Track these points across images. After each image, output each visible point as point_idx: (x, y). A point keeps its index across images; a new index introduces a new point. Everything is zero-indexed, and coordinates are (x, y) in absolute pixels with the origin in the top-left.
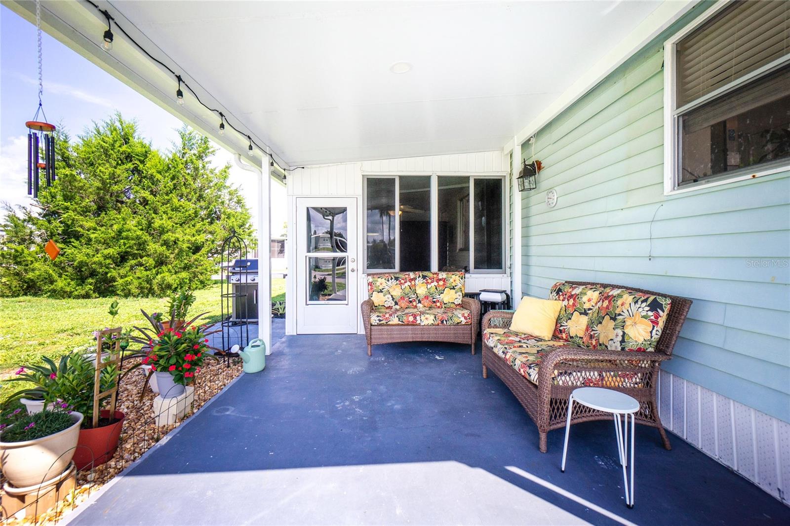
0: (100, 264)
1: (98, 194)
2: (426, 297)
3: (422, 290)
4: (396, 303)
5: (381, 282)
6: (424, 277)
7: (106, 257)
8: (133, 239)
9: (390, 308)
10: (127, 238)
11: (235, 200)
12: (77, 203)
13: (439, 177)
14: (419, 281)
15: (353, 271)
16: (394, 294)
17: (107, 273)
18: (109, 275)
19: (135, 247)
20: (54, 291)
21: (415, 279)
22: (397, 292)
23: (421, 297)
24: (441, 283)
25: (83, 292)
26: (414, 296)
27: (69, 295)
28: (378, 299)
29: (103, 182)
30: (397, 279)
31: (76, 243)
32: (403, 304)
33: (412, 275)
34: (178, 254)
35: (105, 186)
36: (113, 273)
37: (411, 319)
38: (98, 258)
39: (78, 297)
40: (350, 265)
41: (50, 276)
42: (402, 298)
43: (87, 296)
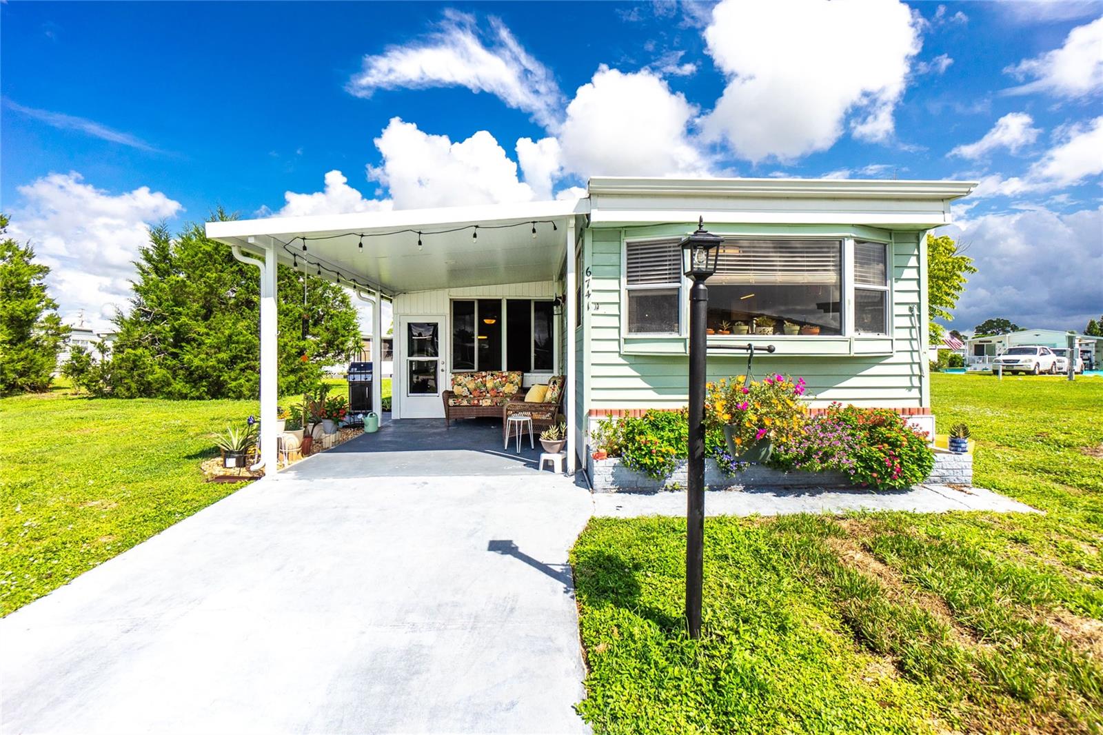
0: (213, 367)
1: (205, 298)
2: (493, 389)
3: (490, 385)
4: (471, 394)
5: (460, 378)
6: (492, 375)
7: (219, 362)
8: (242, 343)
9: (466, 396)
10: (238, 342)
11: (340, 298)
12: (188, 308)
13: (507, 300)
14: (489, 378)
15: (443, 371)
16: (469, 386)
17: (220, 377)
18: (221, 379)
19: (245, 351)
20: (170, 393)
21: (486, 376)
22: (472, 386)
23: (489, 389)
24: (504, 379)
25: (198, 394)
26: (484, 389)
27: (184, 397)
28: (457, 390)
29: (210, 286)
30: (472, 376)
31: (188, 348)
32: (476, 394)
33: (484, 374)
34: (286, 358)
35: (212, 291)
36: (225, 377)
37: (476, 402)
38: (213, 362)
39: (192, 398)
40: (440, 367)
41: (168, 379)
42: (475, 390)
43: (200, 398)
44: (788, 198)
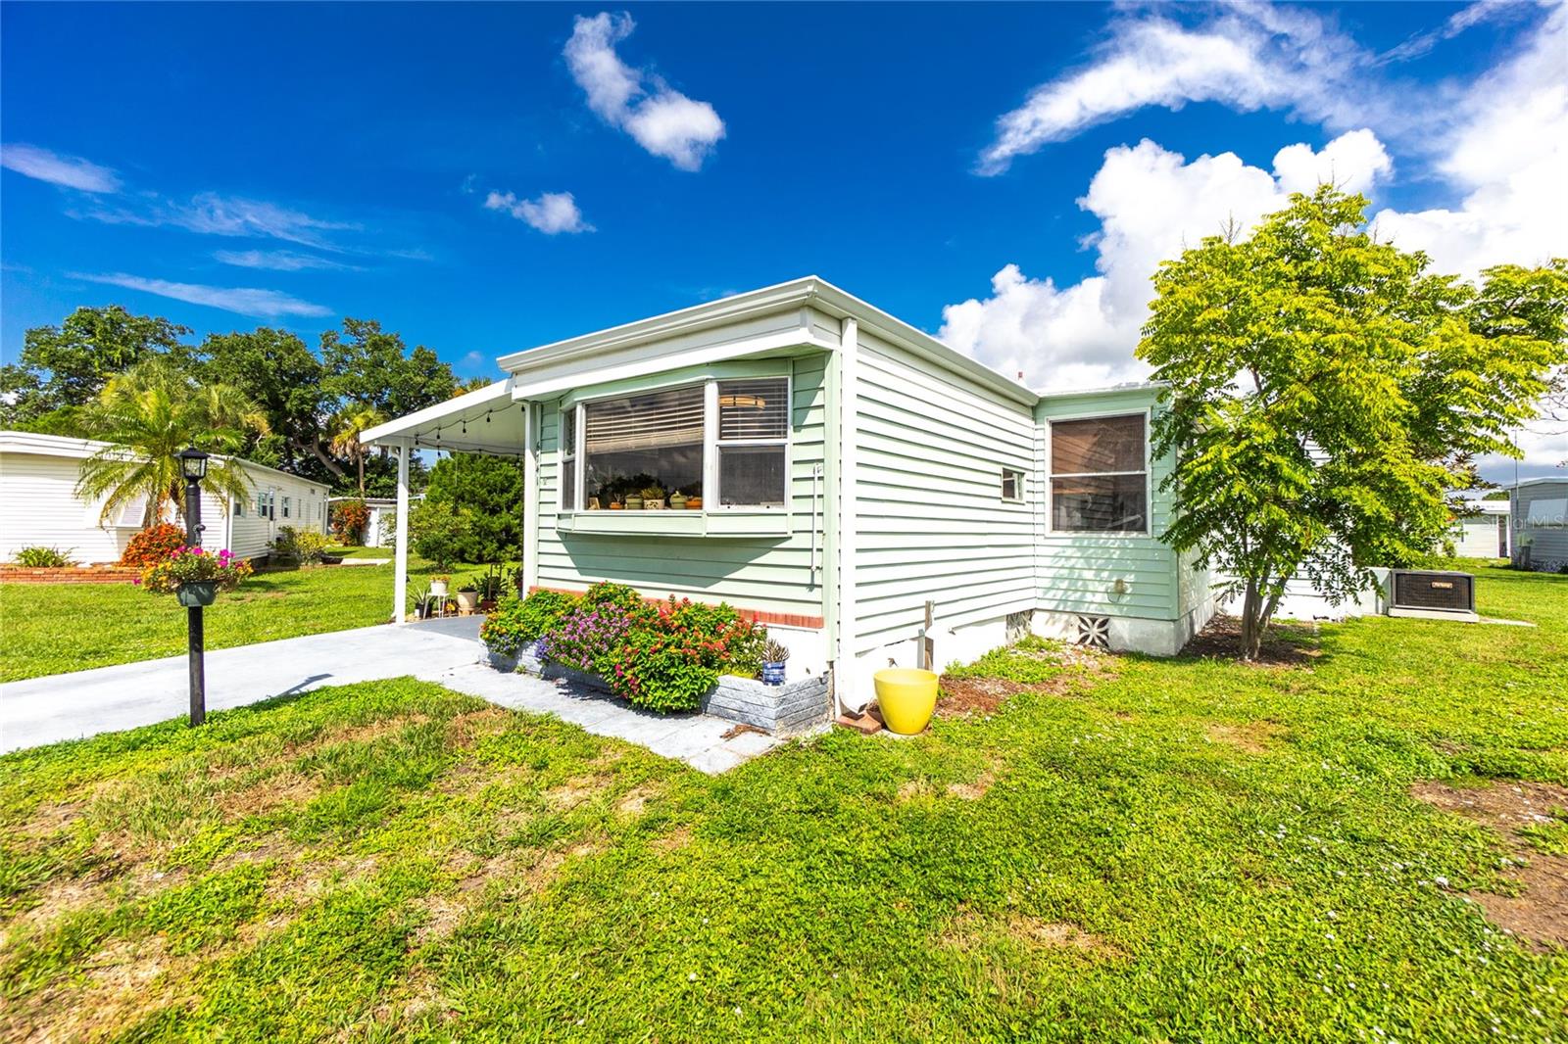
44: (646, 344)
